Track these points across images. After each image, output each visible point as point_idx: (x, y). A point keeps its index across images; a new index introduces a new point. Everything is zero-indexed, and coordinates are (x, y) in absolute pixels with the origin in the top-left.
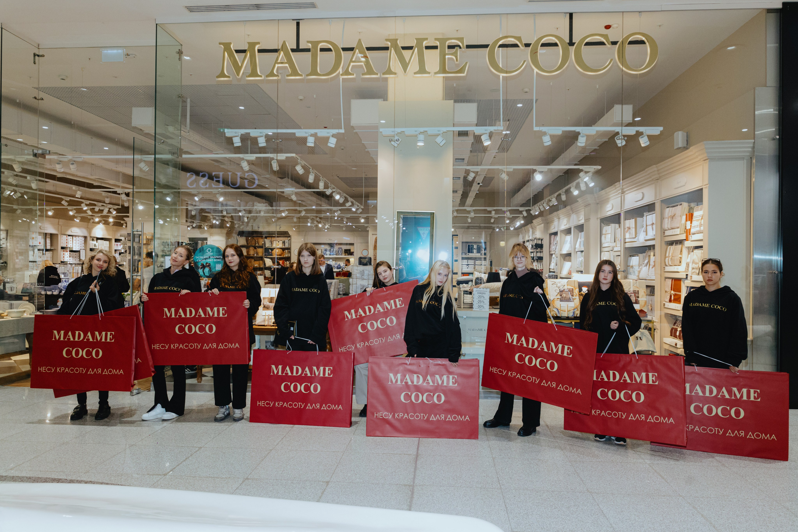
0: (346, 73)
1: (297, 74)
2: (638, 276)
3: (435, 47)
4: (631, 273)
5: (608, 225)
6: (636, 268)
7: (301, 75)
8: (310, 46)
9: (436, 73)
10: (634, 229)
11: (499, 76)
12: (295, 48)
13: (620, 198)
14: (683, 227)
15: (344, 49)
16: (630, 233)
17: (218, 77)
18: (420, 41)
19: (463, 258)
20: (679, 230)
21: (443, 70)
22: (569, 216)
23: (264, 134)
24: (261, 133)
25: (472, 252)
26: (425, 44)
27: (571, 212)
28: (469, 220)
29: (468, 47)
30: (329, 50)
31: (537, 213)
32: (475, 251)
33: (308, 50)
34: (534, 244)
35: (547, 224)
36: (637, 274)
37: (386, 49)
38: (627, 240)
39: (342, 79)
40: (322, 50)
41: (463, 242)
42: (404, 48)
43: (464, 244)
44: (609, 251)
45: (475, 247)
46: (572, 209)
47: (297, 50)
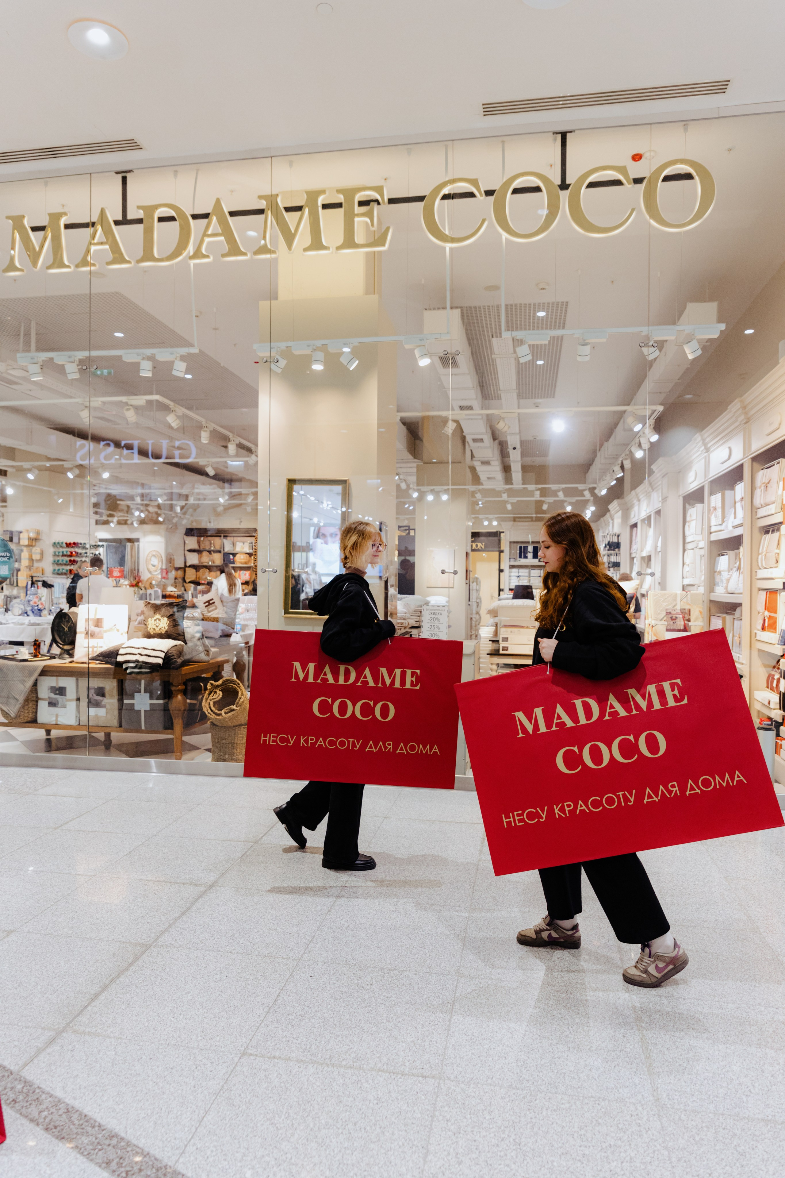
0: (198, 254)
1: (123, 261)
2: (726, 588)
3: (339, 205)
4: (718, 583)
5: (693, 505)
6: (725, 575)
7: (129, 262)
8: (140, 214)
9: (338, 248)
10: (719, 511)
11: (444, 248)
12: (120, 218)
13: (703, 461)
14: (779, 501)
15: (195, 217)
16: (716, 517)
17: (6, 270)
18: (313, 195)
19: (512, 567)
20: (774, 505)
21: (349, 242)
22: (648, 496)
23: (77, 359)
24: (69, 357)
25: (526, 557)
26: (321, 201)
27: (650, 489)
28: (509, 507)
29: (391, 201)
30: (172, 219)
31: (604, 492)
32: (530, 555)
33: (140, 221)
34: (607, 543)
35: (626, 512)
36: (725, 585)
37: (261, 212)
38: (713, 529)
39: (194, 264)
40: (161, 219)
41: (510, 542)
42: (288, 209)
43: (512, 544)
44: (693, 549)
45: (530, 549)
46: (650, 484)
47: (124, 221)
